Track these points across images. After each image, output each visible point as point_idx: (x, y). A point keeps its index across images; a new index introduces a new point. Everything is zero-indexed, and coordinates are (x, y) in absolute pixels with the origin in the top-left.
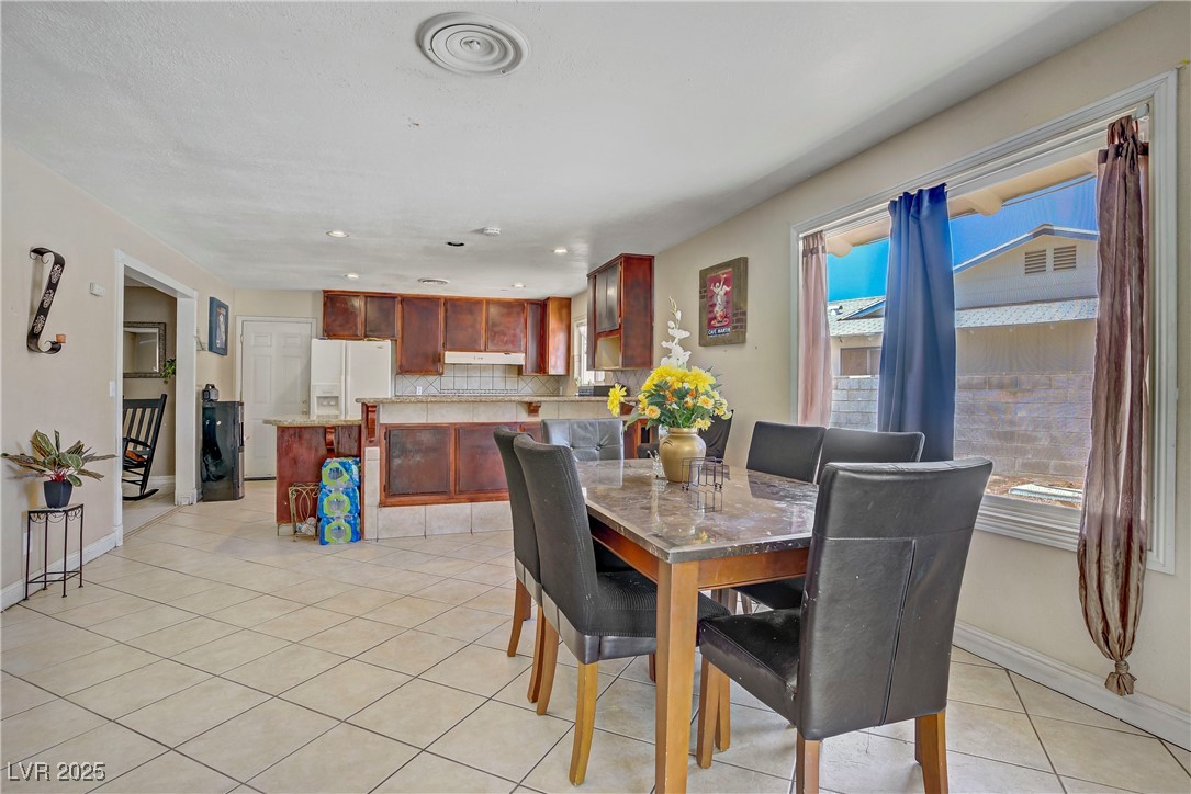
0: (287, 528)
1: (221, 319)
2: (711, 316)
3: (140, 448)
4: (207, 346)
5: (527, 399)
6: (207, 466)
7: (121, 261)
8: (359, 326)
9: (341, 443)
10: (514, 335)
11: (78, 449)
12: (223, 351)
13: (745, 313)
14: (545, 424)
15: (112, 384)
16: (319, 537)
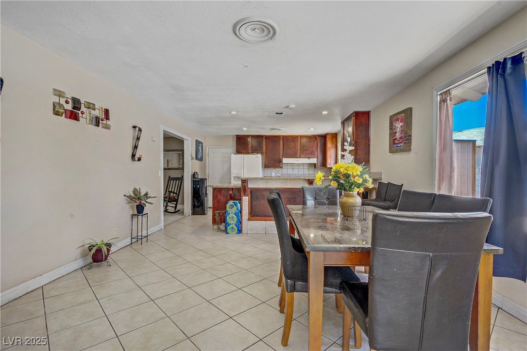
0: (216, 227)
1: (200, 147)
2: (394, 138)
3: (175, 195)
4: (195, 158)
5: (307, 178)
6: (194, 202)
7: (163, 128)
8: (249, 149)
9: (235, 195)
10: (312, 151)
11: (146, 194)
12: (201, 160)
13: (410, 136)
14: (303, 189)
15: (160, 172)
16: (226, 231)
